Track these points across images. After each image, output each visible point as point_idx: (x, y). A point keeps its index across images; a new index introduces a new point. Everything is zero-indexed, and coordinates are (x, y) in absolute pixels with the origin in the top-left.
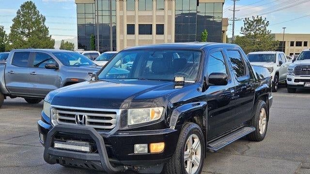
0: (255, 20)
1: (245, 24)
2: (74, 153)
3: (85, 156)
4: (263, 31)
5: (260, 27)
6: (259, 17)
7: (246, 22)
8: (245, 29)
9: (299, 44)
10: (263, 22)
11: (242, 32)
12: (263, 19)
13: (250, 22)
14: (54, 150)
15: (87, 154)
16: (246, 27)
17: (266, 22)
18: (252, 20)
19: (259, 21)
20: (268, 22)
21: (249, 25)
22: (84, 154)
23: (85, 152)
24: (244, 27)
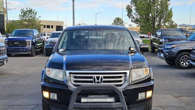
0: (28, 11)
1: (22, 13)
2: (99, 104)
3: (112, 105)
4: (33, 18)
5: (32, 15)
6: (31, 9)
7: (22, 11)
8: (22, 16)
9: (48, 27)
10: (33, 12)
11: (20, 18)
12: (33, 10)
13: (25, 11)
14: (81, 104)
15: (112, 104)
16: (22, 14)
17: (35, 12)
18: (26, 10)
19: (30, 11)
20: (36, 12)
21: (24, 13)
22: (110, 104)
23: (111, 102)
24: (21, 15)
